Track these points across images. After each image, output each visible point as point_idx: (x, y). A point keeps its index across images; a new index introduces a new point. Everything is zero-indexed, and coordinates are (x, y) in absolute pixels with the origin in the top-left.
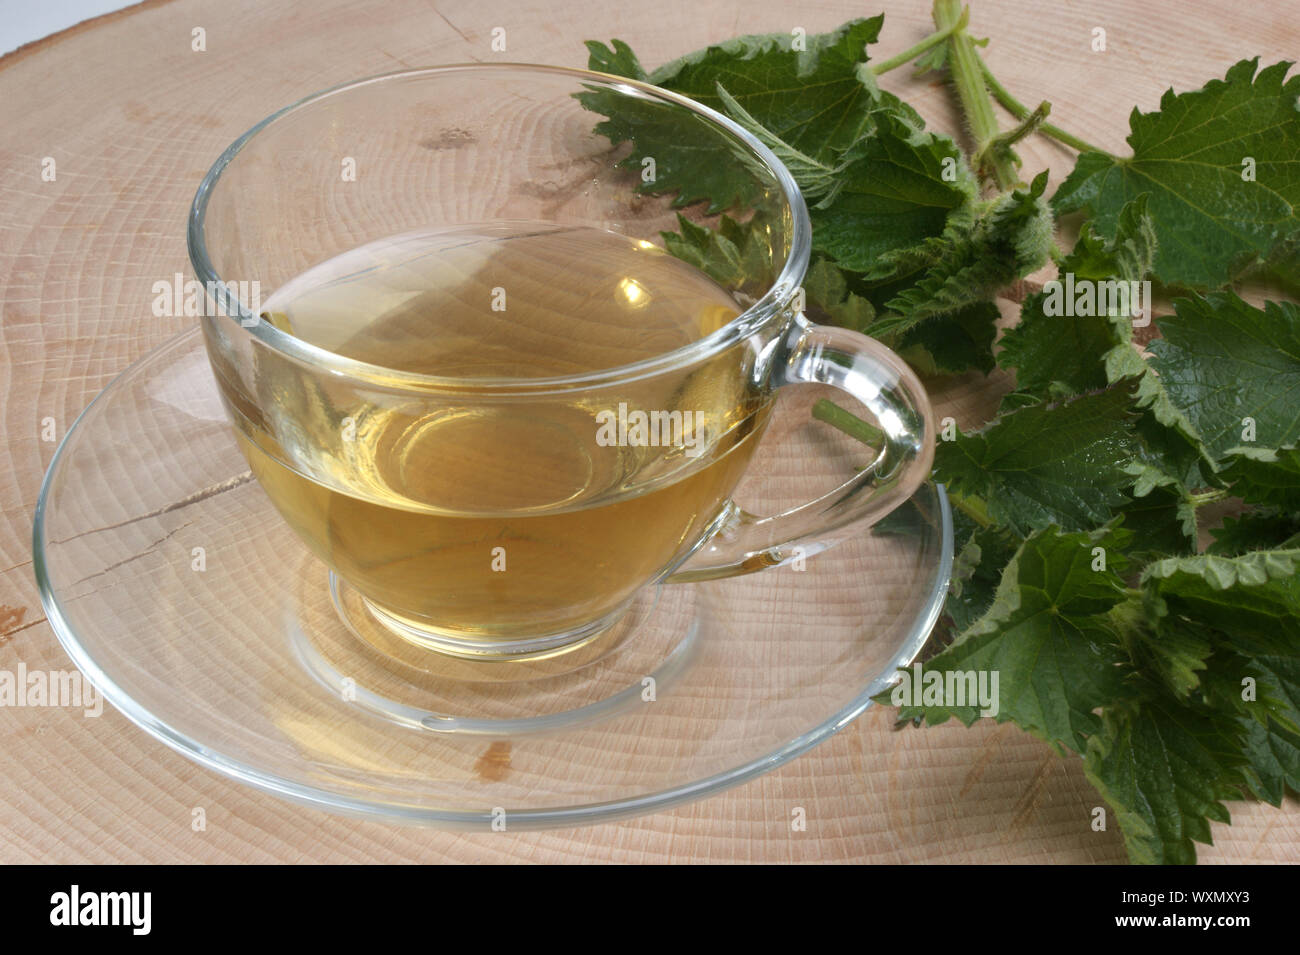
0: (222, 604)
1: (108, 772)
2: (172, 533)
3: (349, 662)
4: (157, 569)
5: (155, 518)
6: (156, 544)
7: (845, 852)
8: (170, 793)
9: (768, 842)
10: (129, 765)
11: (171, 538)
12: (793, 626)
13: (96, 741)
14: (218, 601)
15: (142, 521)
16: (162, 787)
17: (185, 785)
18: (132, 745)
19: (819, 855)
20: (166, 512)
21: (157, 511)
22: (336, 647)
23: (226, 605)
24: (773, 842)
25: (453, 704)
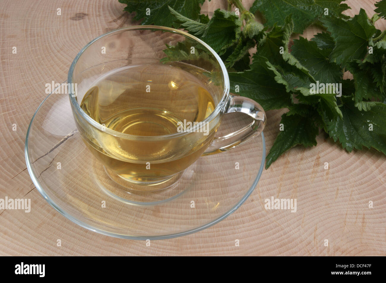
0: (76, 179)
1: (66, 234)
2: (54, 159)
3: (116, 191)
4: (54, 171)
5: (47, 155)
6: (51, 163)
7: (254, 219)
8: (84, 236)
9: (235, 220)
10: (71, 230)
11: (54, 161)
12: (223, 157)
13: (59, 226)
14: (74, 178)
15: (44, 157)
16: (82, 235)
17: (87, 234)
18: (69, 225)
19: (248, 221)
20: (49, 153)
21: (47, 153)
22: (111, 187)
23: (77, 179)
24: (236, 220)
25: (147, 198)
